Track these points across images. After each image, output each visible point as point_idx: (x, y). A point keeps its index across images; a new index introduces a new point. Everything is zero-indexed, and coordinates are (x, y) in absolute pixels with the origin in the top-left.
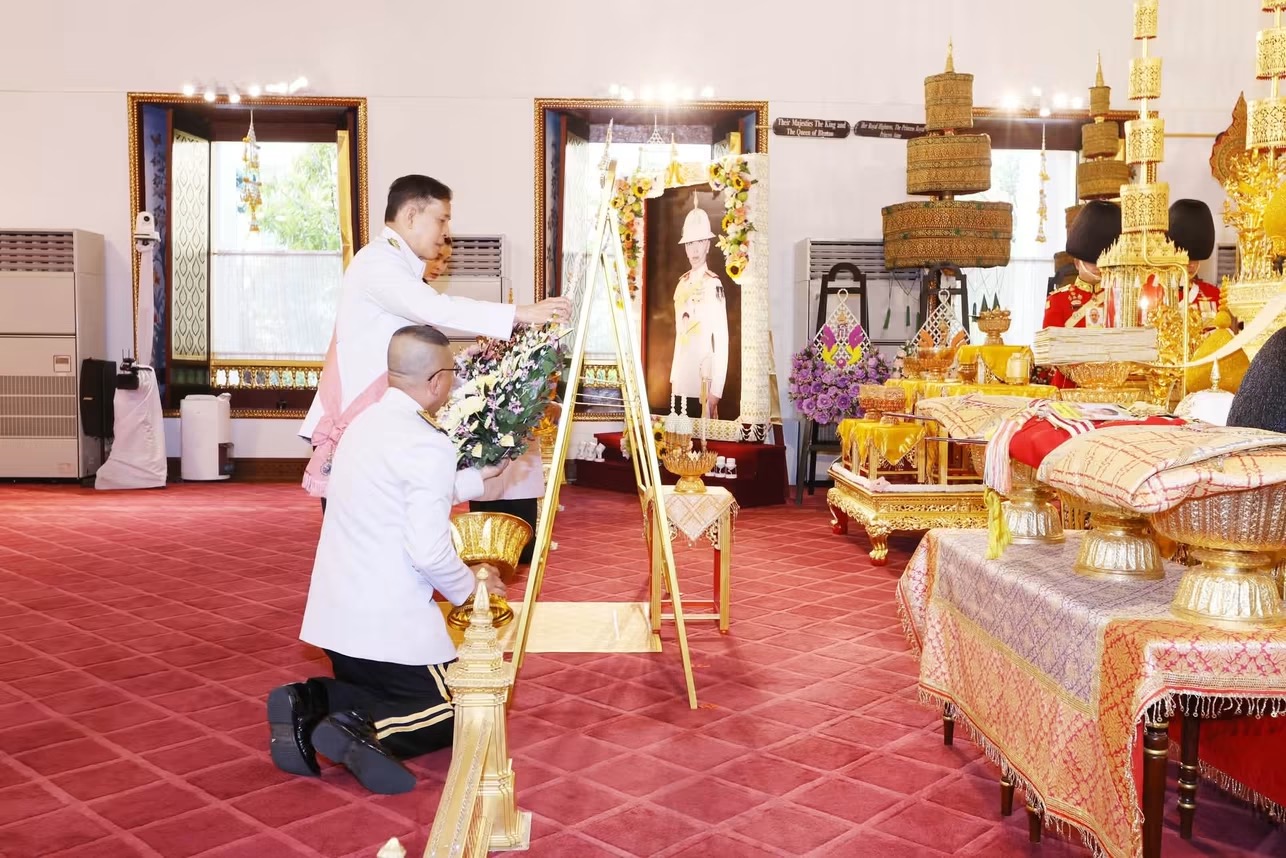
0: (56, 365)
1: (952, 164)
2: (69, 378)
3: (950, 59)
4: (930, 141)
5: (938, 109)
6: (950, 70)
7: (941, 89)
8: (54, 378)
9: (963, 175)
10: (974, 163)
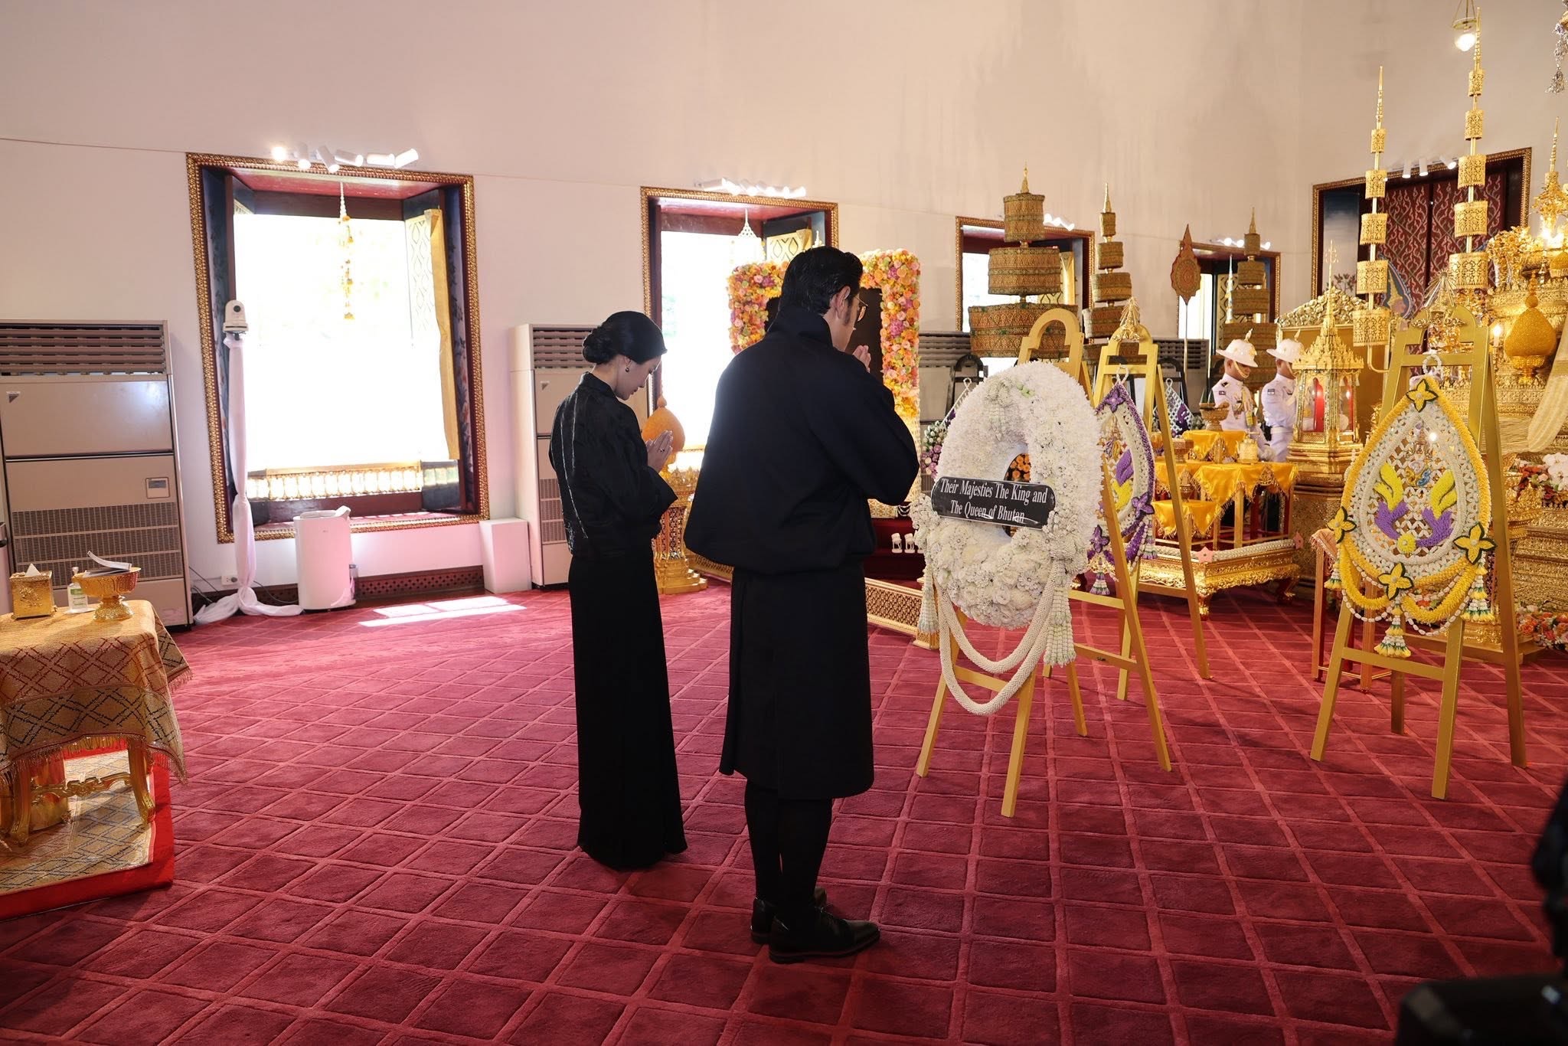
0: (149, 490)
1: (1037, 272)
2: (168, 504)
3: (1026, 182)
4: (1019, 251)
5: (1020, 224)
6: (1026, 191)
7: (1024, 207)
8: (147, 505)
9: (1044, 282)
10: (1053, 271)
